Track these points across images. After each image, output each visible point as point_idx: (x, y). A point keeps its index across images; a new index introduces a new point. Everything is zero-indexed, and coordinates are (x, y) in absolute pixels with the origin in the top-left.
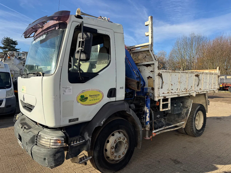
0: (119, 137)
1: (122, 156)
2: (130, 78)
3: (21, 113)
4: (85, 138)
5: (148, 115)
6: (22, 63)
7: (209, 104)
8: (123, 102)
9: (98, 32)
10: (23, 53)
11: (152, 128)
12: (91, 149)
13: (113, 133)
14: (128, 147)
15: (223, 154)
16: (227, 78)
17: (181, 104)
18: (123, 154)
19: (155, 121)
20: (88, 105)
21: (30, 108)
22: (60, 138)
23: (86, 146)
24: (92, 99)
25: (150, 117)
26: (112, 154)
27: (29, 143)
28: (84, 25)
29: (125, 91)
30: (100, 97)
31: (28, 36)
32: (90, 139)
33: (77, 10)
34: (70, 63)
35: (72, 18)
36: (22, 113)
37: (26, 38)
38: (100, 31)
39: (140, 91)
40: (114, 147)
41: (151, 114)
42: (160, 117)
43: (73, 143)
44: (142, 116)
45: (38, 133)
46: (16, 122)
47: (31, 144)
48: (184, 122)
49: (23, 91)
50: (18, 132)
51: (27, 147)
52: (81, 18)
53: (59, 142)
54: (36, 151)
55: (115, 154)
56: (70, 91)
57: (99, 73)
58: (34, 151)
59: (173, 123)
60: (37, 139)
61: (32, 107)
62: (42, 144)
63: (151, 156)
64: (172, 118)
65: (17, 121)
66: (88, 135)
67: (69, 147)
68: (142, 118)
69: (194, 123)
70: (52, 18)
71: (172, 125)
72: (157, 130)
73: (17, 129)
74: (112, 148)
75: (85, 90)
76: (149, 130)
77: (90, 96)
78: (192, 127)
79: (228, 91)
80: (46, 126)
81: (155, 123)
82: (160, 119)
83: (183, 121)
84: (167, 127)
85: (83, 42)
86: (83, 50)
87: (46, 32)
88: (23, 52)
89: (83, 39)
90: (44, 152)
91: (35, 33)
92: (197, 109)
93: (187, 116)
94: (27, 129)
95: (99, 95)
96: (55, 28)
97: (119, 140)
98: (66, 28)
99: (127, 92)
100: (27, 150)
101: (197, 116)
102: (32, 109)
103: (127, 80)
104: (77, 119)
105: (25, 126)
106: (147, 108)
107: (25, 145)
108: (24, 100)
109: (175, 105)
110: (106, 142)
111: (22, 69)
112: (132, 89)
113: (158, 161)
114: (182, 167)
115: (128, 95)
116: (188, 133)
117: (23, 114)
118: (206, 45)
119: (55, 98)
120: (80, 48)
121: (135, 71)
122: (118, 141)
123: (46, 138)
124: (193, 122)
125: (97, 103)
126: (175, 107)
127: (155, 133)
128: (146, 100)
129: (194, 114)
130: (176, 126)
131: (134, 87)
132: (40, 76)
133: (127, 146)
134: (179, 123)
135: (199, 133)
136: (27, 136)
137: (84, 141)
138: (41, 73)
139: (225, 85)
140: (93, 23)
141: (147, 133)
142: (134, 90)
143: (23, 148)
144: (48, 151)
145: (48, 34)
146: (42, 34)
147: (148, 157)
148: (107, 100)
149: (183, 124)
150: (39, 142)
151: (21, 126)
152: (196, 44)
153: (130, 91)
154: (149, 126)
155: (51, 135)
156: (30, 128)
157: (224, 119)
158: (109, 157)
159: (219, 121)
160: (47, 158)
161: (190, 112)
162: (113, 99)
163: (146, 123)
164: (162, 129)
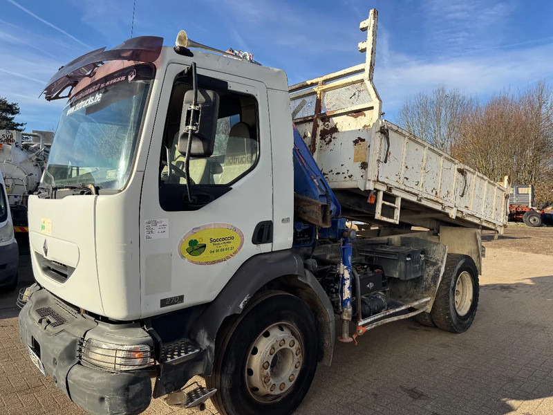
0: (282, 338)
1: (289, 385)
2: (304, 197)
3: (35, 284)
4: (201, 344)
5: (348, 283)
6: (34, 159)
7: (484, 256)
8: (288, 253)
9: (229, 88)
10: (36, 134)
11: (358, 315)
12: (216, 369)
13: (266, 329)
14: (303, 363)
15: (520, 373)
16: (520, 193)
17: (422, 256)
18: (290, 381)
19: (363, 297)
20: (207, 263)
21: (61, 272)
22: (140, 346)
23: (203, 363)
24: (215, 248)
25: (353, 288)
26: (265, 380)
27: (61, 358)
28: (199, 72)
29: (294, 229)
30: (235, 244)
31: (54, 95)
32: (213, 346)
33: (179, 34)
34: (163, 162)
35: (168, 54)
36: (39, 284)
37: (49, 99)
38: (233, 87)
39: (327, 227)
40: (270, 363)
41: (353, 282)
42: (374, 289)
43: (172, 358)
44: (333, 287)
45: (84, 336)
46: (22, 306)
47: (66, 363)
48: (429, 299)
49: (43, 232)
50: (30, 332)
51: (55, 370)
52: (190, 54)
53: (137, 355)
54: (79, 380)
55: (272, 381)
56: (165, 230)
57: (232, 187)
58: (74, 381)
59: (403, 301)
60: (80, 350)
61: (66, 270)
62: (94, 361)
63: (354, 381)
64: (402, 288)
65: (26, 306)
66: (206, 336)
67: (162, 367)
68: (334, 291)
69: (451, 299)
70: (116, 55)
71: (402, 305)
72: (369, 320)
73: (28, 324)
74: (264, 367)
75: (199, 228)
76: (350, 319)
77: (212, 240)
78: (448, 309)
79: (522, 222)
80: (102, 317)
81: (363, 302)
82: (374, 292)
83: (426, 295)
84: (392, 311)
85: (196, 112)
86: (197, 132)
87: (103, 85)
88: (33, 132)
89: (196, 104)
90: (100, 381)
91: (71, 87)
92: (459, 266)
93: (435, 283)
94: (55, 325)
95: (232, 238)
96: (127, 78)
97: (280, 346)
98: (154, 79)
99: (299, 231)
100: (55, 377)
101: (458, 284)
102: (66, 276)
103: (297, 201)
104: (181, 298)
105: (48, 317)
106: (345, 267)
107: (50, 365)
108: (46, 252)
109: (408, 259)
110: (251, 352)
111: (31, 174)
112: (311, 222)
113: (373, 395)
114: (429, 407)
115: (300, 237)
116: (438, 325)
117: (41, 288)
118: (470, 116)
119: (126, 249)
120: (190, 127)
121: (315, 180)
122: (278, 348)
123: (104, 346)
124: (448, 297)
125: (228, 258)
126: (408, 263)
127: (364, 326)
128: (343, 249)
129: (451, 280)
130: (411, 308)
131: (314, 217)
132: (90, 193)
133: (301, 361)
134: (417, 300)
135: (463, 324)
136: (55, 344)
137: (197, 350)
138: (90, 186)
139: (514, 209)
140: (217, 66)
141: (346, 327)
142: (313, 224)
143: (44, 373)
144: (112, 379)
145: (106, 91)
146: (91, 90)
147: (350, 385)
148: (250, 249)
149: (427, 302)
150: (87, 356)
151: (37, 318)
152: (449, 114)
153: (306, 227)
154: (350, 310)
155: (118, 340)
156: (61, 321)
157: (519, 289)
158: (257, 389)
159: (506, 293)
160: (107, 397)
161: (441, 274)
162: (265, 248)
163: (344, 303)
164: (379, 316)
